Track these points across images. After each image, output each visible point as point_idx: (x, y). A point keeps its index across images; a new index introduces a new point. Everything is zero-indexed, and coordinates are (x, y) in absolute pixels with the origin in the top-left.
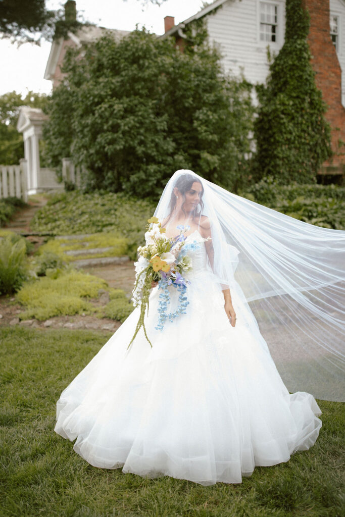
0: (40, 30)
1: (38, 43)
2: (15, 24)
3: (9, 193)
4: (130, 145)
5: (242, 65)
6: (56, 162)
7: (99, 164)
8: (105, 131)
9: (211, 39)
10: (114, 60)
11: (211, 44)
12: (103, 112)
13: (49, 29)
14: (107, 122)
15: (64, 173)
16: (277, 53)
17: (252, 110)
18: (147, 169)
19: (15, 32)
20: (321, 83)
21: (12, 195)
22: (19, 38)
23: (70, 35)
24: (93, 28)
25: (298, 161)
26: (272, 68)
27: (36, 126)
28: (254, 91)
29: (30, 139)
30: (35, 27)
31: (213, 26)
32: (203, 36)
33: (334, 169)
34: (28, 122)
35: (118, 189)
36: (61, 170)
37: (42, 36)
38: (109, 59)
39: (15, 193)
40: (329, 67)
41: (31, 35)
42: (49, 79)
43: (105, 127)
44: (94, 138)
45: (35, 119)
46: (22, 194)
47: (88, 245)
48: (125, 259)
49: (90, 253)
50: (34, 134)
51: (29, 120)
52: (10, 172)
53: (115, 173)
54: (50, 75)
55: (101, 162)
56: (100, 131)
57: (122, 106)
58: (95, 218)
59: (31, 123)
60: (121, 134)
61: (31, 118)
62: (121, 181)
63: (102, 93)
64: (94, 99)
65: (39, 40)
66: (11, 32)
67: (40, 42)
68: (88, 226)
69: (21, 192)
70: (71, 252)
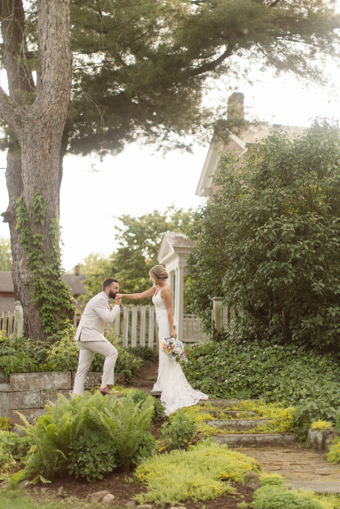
0: (193, 133)
1: (189, 149)
2: (162, 126)
3: (138, 342)
4: (303, 278)
6: (205, 304)
7: (259, 304)
8: (267, 259)
10: (284, 166)
12: (266, 234)
13: (204, 130)
14: (271, 247)
15: (214, 318)
18: (327, 312)
19: (163, 136)
21: (143, 344)
22: (165, 143)
23: (233, 137)
24: (263, 127)
27: (181, 255)
29: (173, 272)
30: (187, 129)
34: (172, 251)
35: (286, 340)
36: (210, 314)
37: (194, 140)
38: (278, 165)
39: (147, 342)
41: (182, 140)
42: (203, 195)
43: (269, 255)
44: (253, 269)
45: (180, 248)
46: (155, 344)
47: (238, 414)
48: (289, 437)
49: (240, 425)
50: (178, 267)
51: (172, 249)
52: (141, 313)
53: (281, 317)
54: (203, 190)
55: (262, 301)
56: (262, 259)
57: (292, 226)
58: (250, 379)
59: (175, 252)
60: (290, 263)
61: (176, 246)
62: (290, 327)
63: (266, 208)
64: (253, 217)
65: (191, 145)
66: (157, 135)
67: (192, 148)
68: (239, 388)
69: (155, 341)
70: (214, 422)
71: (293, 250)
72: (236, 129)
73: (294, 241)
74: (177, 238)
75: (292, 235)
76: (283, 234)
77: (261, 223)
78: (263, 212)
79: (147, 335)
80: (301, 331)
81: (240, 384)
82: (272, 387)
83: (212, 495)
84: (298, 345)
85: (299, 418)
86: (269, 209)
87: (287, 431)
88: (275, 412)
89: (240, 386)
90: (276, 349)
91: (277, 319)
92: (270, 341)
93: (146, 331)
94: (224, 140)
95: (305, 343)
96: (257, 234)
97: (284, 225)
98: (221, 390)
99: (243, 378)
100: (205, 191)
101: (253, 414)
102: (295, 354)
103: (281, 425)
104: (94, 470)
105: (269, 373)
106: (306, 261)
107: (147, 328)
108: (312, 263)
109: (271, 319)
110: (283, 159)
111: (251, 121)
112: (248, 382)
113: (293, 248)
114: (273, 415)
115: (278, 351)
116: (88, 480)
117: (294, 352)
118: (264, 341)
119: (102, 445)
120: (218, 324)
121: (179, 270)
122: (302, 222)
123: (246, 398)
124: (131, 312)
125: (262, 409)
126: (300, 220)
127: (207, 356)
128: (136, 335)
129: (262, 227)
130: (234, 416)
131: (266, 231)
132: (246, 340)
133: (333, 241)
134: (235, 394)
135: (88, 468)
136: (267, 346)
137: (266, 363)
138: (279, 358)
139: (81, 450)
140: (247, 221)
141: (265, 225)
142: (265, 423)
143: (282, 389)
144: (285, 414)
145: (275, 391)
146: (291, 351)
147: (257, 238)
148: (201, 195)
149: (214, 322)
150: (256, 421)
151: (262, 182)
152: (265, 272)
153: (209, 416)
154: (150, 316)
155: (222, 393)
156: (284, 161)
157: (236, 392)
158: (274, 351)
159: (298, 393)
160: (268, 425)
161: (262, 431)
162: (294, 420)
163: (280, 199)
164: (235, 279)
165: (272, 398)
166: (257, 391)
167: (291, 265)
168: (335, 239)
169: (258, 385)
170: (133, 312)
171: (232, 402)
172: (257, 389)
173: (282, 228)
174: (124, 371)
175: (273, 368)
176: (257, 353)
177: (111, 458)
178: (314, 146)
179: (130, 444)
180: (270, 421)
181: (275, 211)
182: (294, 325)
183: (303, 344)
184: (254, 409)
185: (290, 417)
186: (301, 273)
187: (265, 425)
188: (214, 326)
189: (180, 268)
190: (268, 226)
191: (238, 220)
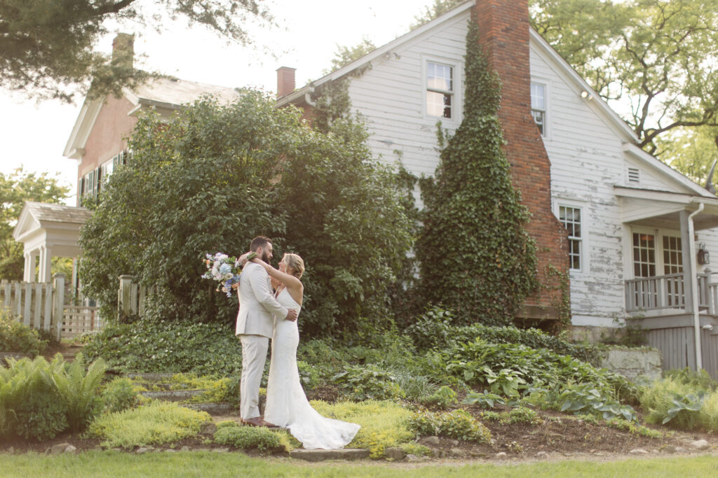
0: (76, 81)
1: (68, 100)
5: (399, 148)
9: (353, 110)
11: (353, 116)
12: (198, 205)
15: (120, 298)
16: (453, 133)
17: (414, 215)
20: (518, 180)
23: (126, 90)
25: (485, 296)
26: (445, 155)
28: (417, 188)
29: (36, 252)
31: (357, 92)
32: (342, 104)
33: (541, 310)
34: (37, 225)
37: (77, 90)
38: (210, 133)
39: (42, 325)
40: (531, 157)
41: (62, 88)
42: (73, 157)
43: (200, 226)
44: (181, 241)
45: (49, 221)
46: (52, 327)
47: (171, 387)
48: (224, 406)
49: (175, 396)
50: (44, 246)
51: (38, 223)
52: (37, 291)
53: (208, 293)
54: (75, 151)
55: (188, 276)
56: (192, 231)
57: (225, 197)
58: (178, 355)
59: (42, 227)
60: (221, 235)
61: (44, 219)
62: (216, 304)
63: (198, 178)
64: (184, 186)
65: (72, 95)
66: (28, 79)
67: (72, 98)
68: (168, 364)
69: (51, 324)
70: (148, 394)
71: (225, 222)
72: (132, 81)
73: (226, 213)
74: (43, 209)
75: (225, 207)
76: (216, 204)
77: (193, 194)
78: (194, 182)
79: (42, 318)
80: (228, 308)
81: (168, 360)
82: (202, 361)
83: (175, 438)
84: (223, 323)
85: (234, 387)
86: (201, 179)
87: (222, 401)
88: (208, 384)
89: (168, 362)
90: (201, 327)
91: (203, 295)
92: (191, 321)
93: (41, 313)
94: (116, 93)
95: (230, 321)
96: (188, 204)
97: (217, 196)
98: (149, 366)
99: (171, 353)
100: (77, 151)
101: (186, 386)
102: (220, 332)
103: (216, 394)
104: (47, 429)
105: (197, 349)
106: (237, 234)
107: (43, 308)
108: (243, 237)
109: (195, 296)
110: (215, 128)
111: (150, 73)
112: (177, 357)
113: (225, 219)
114: (206, 387)
115: (203, 329)
116: (40, 439)
117: (220, 329)
118: (185, 320)
119: (54, 405)
120: (125, 305)
121: (45, 250)
122: (235, 194)
123: (176, 372)
124: (24, 290)
125: (195, 381)
126: (231, 192)
127: (122, 337)
128: (29, 317)
129: (194, 197)
130: (167, 388)
131: (198, 201)
132: (164, 319)
133: (264, 215)
134: (164, 370)
135: (41, 427)
136: (190, 325)
137: (193, 340)
138: (205, 336)
139: (31, 411)
140: (177, 191)
141: (197, 195)
142: (199, 394)
143: (213, 363)
144: (220, 385)
145: (207, 364)
146: (216, 328)
147: (188, 209)
148: (72, 157)
149: (121, 303)
150: (191, 391)
151: (191, 151)
152: (195, 245)
153: (144, 389)
154: (46, 294)
155: (149, 368)
156: (217, 130)
157: (164, 367)
158: (199, 329)
159: (230, 365)
160: (202, 395)
161: (197, 401)
162: (229, 389)
163: (212, 169)
164: (160, 252)
165: (204, 372)
166: (187, 366)
167: (222, 236)
168: (266, 213)
169: (187, 360)
170: (26, 291)
171: (163, 376)
172: (187, 364)
173: (215, 199)
174: (31, 351)
175: (200, 345)
176: (181, 331)
177: (64, 418)
178: (249, 116)
179: (81, 405)
180: (204, 392)
181: (207, 181)
182: (220, 302)
183: (227, 323)
184: (187, 381)
185: (224, 387)
186: (232, 247)
187: (200, 396)
188: (120, 307)
189: (47, 246)
190: (201, 197)
191: (165, 189)
